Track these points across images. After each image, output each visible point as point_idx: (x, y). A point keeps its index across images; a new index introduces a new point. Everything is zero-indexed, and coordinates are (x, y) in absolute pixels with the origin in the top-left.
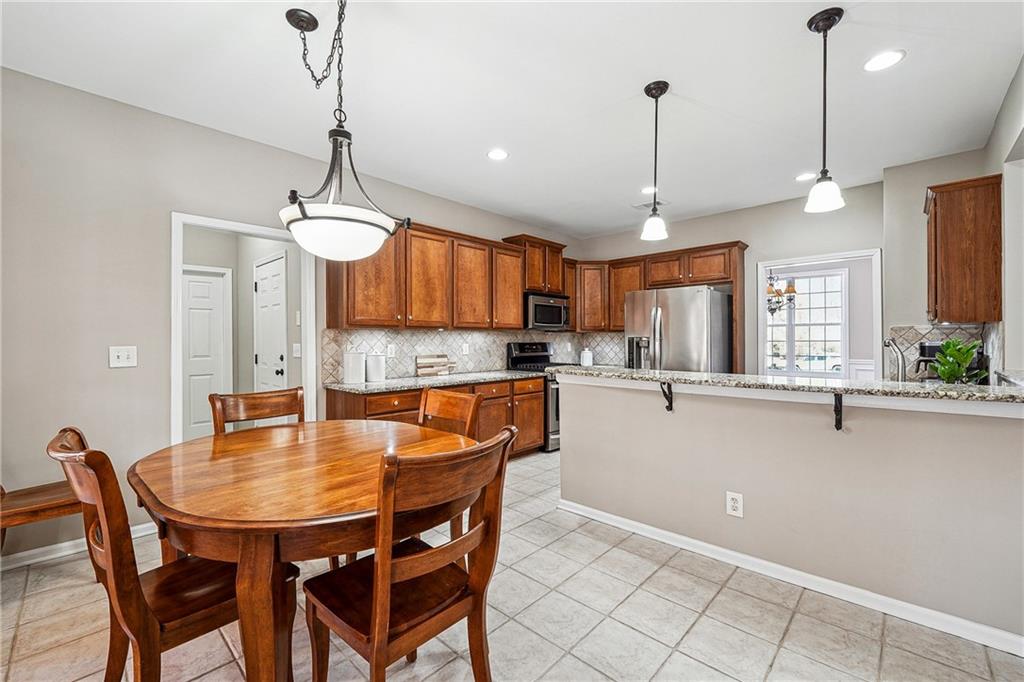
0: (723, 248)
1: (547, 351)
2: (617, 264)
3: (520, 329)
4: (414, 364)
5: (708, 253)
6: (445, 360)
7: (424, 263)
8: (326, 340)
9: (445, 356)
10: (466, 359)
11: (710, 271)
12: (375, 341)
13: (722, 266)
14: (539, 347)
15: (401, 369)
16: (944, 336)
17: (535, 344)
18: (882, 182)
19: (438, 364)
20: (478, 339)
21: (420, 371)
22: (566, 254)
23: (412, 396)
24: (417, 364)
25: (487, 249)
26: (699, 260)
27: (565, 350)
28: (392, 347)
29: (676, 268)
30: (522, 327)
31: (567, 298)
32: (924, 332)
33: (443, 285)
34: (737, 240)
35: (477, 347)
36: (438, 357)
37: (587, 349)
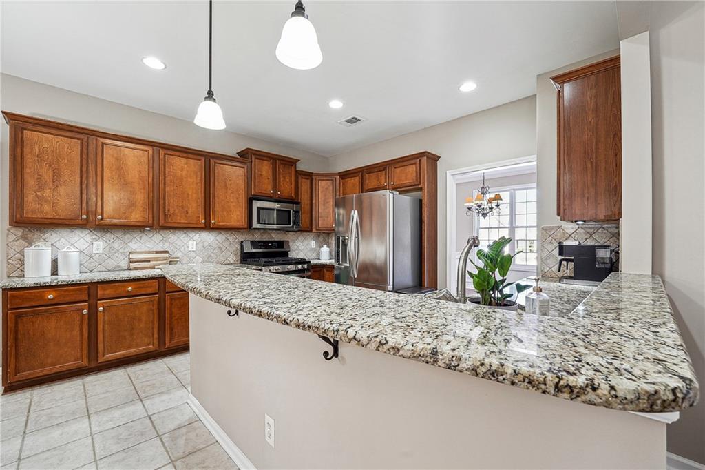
0: (414, 158)
1: (283, 247)
2: (345, 175)
3: (245, 229)
4: (127, 259)
5: (405, 163)
6: (167, 255)
7: (119, 169)
8: (12, 237)
9: (167, 252)
10: (193, 254)
11: (406, 179)
12: (76, 239)
13: (414, 174)
14: (275, 244)
15: (112, 263)
16: (588, 236)
17: (271, 242)
18: (536, 95)
19: (156, 259)
20: (208, 238)
21: (132, 265)
22: (301, 167)
23: (77, 290)
24: (129, 259)
25: (203, 159)
26: (399, 170)
27: (308, 247)
28: (100, 243)
29: (383, 178)
30: (246, 226)
31: (298, 203)
32: (570, 231)
33: (144, 189)
34: (424, 150)
35: (206, 244)
36: (157, 252)
37: (325, 246)
